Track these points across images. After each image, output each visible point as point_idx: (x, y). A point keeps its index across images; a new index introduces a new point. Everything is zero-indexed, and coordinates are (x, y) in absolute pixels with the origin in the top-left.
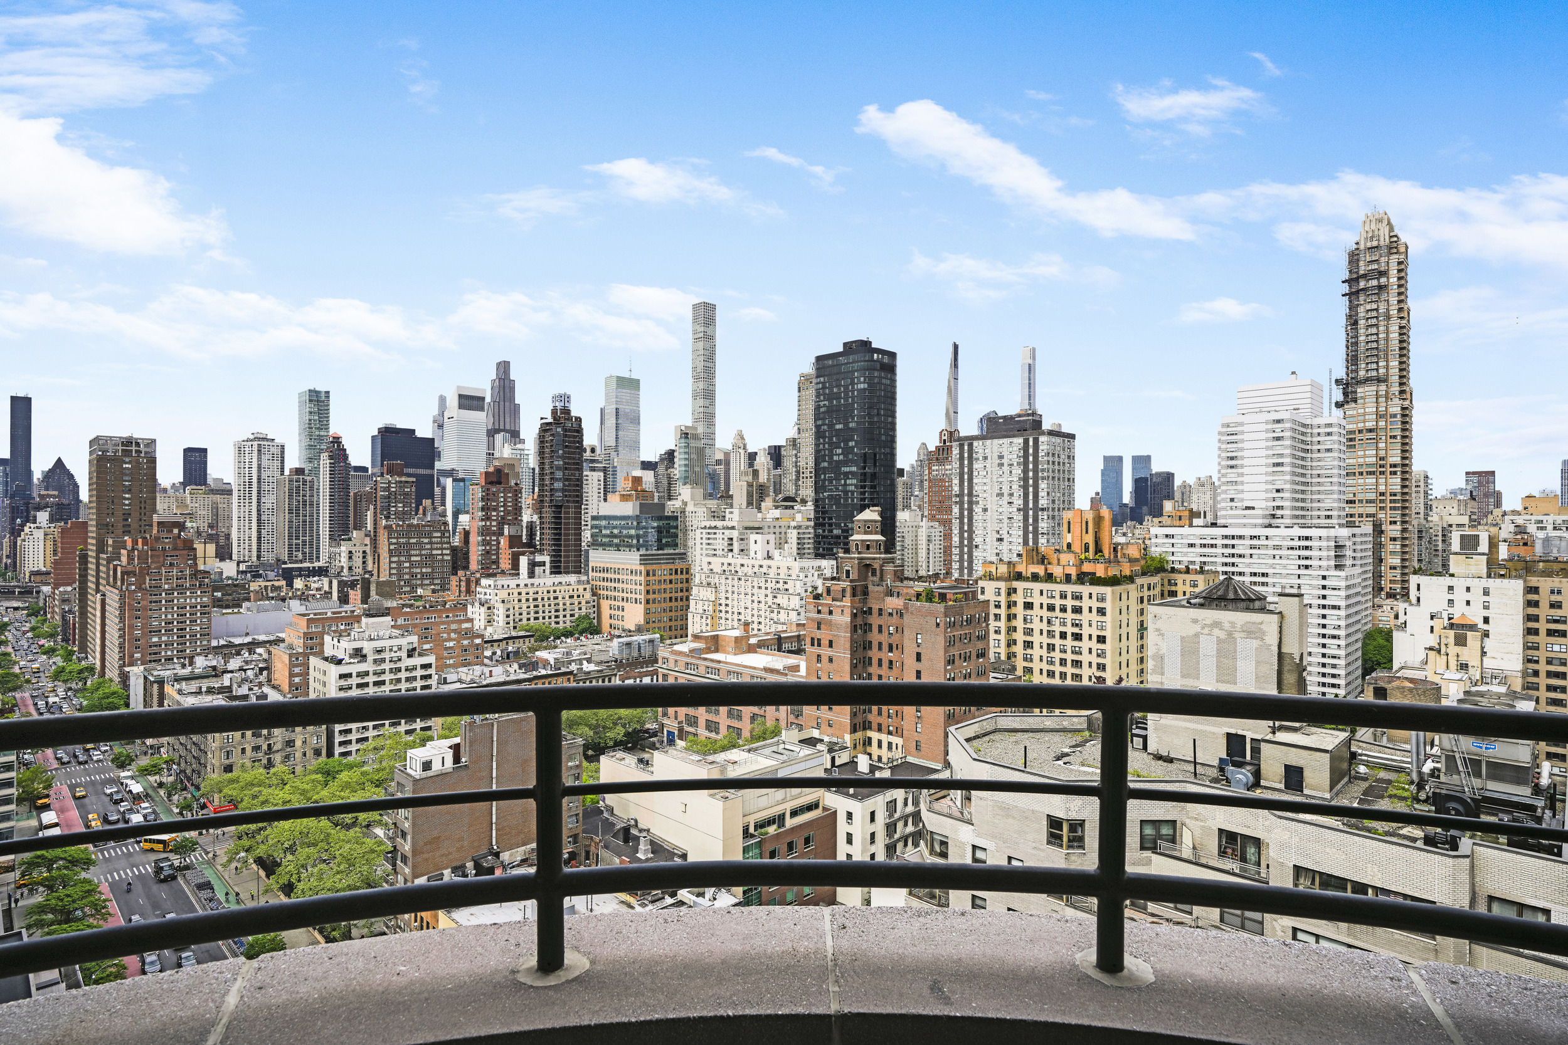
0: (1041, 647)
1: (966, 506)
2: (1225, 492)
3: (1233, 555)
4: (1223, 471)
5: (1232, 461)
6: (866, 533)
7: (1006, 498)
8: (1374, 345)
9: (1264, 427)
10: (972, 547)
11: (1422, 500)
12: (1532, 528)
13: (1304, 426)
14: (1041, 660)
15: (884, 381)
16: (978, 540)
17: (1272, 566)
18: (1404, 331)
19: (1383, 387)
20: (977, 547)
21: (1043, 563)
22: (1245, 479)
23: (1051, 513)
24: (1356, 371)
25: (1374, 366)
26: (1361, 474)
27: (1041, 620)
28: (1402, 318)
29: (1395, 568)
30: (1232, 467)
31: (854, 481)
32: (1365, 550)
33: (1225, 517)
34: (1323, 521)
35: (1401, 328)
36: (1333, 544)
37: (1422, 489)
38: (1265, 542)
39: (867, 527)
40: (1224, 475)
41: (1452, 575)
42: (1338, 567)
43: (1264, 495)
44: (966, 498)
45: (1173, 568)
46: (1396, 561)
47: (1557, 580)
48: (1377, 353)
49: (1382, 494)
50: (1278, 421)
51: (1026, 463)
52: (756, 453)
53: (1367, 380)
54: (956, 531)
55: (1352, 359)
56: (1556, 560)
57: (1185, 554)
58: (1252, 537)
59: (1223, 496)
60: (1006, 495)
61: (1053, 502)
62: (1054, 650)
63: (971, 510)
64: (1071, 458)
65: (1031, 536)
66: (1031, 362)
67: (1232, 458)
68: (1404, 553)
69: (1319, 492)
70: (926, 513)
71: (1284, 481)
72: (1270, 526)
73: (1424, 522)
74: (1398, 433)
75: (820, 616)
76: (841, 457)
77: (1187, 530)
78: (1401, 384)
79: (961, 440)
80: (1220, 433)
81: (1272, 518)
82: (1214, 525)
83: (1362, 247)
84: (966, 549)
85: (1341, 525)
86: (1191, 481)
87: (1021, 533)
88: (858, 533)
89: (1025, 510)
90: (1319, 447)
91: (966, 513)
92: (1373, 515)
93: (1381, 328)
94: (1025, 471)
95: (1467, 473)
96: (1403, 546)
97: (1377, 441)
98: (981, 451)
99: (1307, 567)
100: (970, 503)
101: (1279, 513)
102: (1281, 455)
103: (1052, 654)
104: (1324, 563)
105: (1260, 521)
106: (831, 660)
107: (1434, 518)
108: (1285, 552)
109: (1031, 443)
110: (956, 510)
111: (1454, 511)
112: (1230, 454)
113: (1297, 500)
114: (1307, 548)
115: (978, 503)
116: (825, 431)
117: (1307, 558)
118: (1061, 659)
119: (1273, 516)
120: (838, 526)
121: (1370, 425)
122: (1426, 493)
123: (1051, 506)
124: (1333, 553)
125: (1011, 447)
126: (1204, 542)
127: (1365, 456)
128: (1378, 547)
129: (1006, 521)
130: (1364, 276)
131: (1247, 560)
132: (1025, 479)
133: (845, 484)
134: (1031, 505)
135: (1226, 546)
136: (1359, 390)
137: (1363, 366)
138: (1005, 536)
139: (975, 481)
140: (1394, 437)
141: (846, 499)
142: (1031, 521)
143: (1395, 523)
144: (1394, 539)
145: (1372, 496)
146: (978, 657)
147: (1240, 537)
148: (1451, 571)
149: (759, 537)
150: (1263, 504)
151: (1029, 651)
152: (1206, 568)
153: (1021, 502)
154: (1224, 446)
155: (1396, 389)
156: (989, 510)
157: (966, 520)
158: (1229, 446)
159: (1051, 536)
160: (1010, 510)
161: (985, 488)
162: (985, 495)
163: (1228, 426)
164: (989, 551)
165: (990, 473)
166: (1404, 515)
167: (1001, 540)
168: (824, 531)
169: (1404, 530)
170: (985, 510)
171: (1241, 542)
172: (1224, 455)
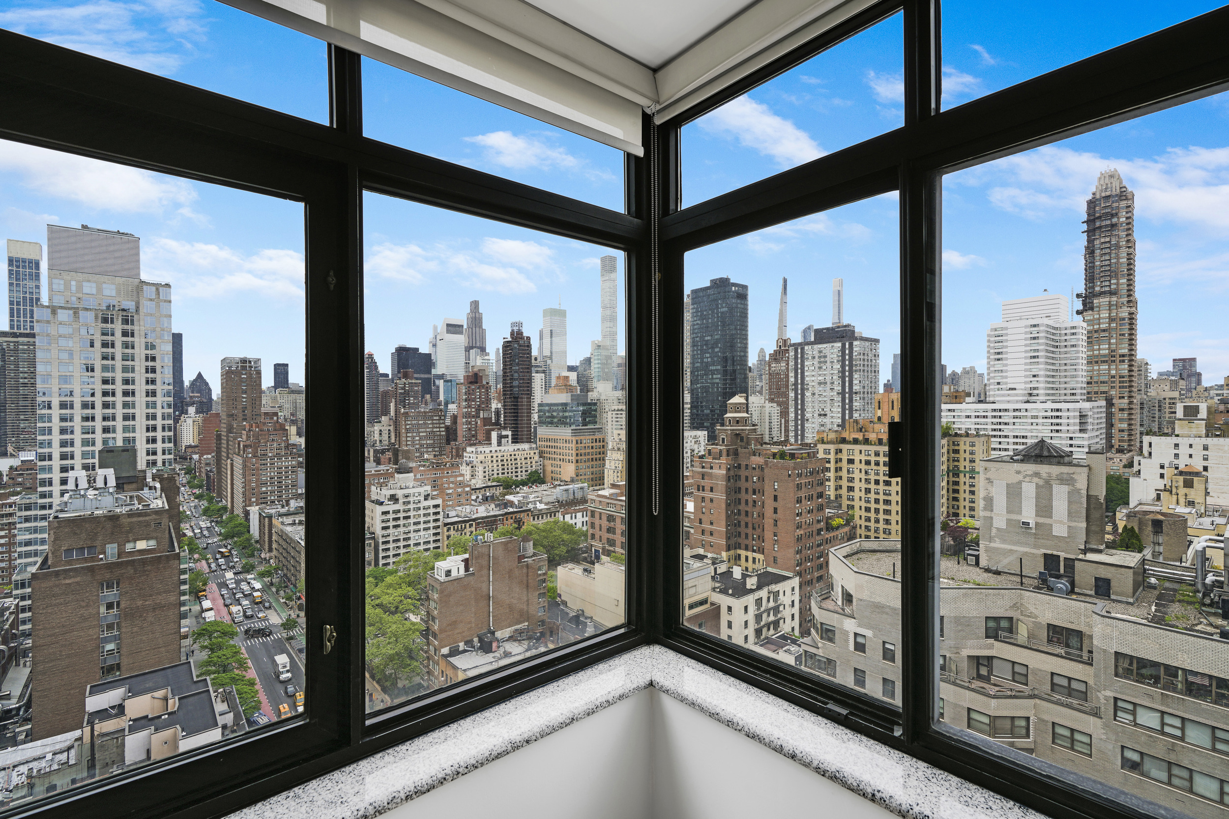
0: (861, 490)
2: (994, 378)
3: (1000, 423)
4: (992, 363)
5: (999, 356)
6: (736, 412)
7: (829, 386)
8: (1107, 268)
9: (1023, 330)
10: (804, 420)
11: (1143, 381)
13: (1054, 328)
14: (861, 499)
15: (739, 306)
16: (808, 415)
17: (1030, 431)
18: (1130, 258)
19: (1114, 298)
20: (807, 420)
21: (861, 431)
22: (1009, 368)
23: (862, 395)
24: (1093, 288)
25: (1107, 283)
27: (861, 472)
28: (1129, 247)
29: (1123, 431)
30: (999, 360)
31: (719, 376)
32: (1101, 418)
33: (994, 396)
34: (1069, 398)
35: (1128, 254)
36: (1078, 414)
37: (1143, 372)
38: (1025, 414)
39: (737, 408)
40: (994, 366)
41: (1177, 435)
42: (1082, 431)
43: (1023, 380)
44: (799, 386)
45: (954, 434)
46: (1124, 426)
48: (1109, 274)
49: (1113, 377)
50: (1035, 326)
51: (843, 360)
53: (1101, 294)
54: (792, 409)
55: (1090, 278)
57: (964, 423)
58: (1015, 410)
59: (992, 381)
60: (828, 383)
61: (864, 387)
62: (870, 492)
63: (803, 395)
64: (876, 356)
65: (847, 412)
66: (840, 289)
67: (999, 353)
69: (1066, 377)
70: (767, 397)
71: (1040, 369)
72: (1028, 402)
73: (1145, 397)
74: (1126, 332)
75: (704, 470)
76: (709, 359)
77: (963, 406)
78: (1128, 296)
79: (796, 346)
80: (989, 336)
81: (1031, 395)
82: (985, 402)
83: (1098, 196)
84: (799, 422)
85: (1084, 400)
87: (840, 410)
88: (730, 412)
89: (843, 393)
90: (1066, 344)
91: (799, 397)
92: (1106, 393)
93: (1113, 256)
94: (843, 366)
95: (1175, 360)
96: (1129, 414)
97: (1110, 337)
98: (810, 353)
99: (1057, 431)
100: (803, 390)
101: (1035, 392)
102: (1038, 350)
103: (869, 496)
104: (1071, 428)
105: (1021, 398)
106: (712, 501)
107: (1152, 393)
108: (1040, 421)
109: (847, 346)
110: (792, 395)
111: (1167, 388)
112: (997, 351)
113: (1049, 382)
114: (1058, 417)
115: (808, 389)
116: (697, 342)
117: (1058, 425)
120: (707, 407)
121: (1104, 326)
122: (1145, 375)
123: (862, 390)
124: (1078, 421)
125: (833, 350)
126: (977, 414)
127: (1100, 349)
128: (1109, 416)
129: (829, 402)
130: (1100, 217)
131: (1011, 427)
132: (843, 371)
133: (713, 378)
135: (995, 417)
136: (1095, 301)
137: (1099, 283)
138: (828, 413)
139: (806, 374)
140: (1123, 335)
141: (713, 389)
142: (847, 401)
143: (1123, 397)
144: (1122, 410)
145: (1106, 378)
146: (818, 498)
147: (1006, 410)
148: (1177, 432)
150: (1023, 386)
151: (851, 494)
152: (981, 433)
153: (840, 388)
154: (992, 345)
155: (1124, 300)
156: (816, 394)
157: (799, 402)
158: (996, 344)
159: (862, 412)
160: (832, 394)
161: (813, 378)
162: (813, 384)
163: (996, 330)
164: (817, 423)
165: (817, 368)
166: (1130, 392)
167: (825, 415)
168: (698, 411)
169: (1131, 403)
170: (814, 394)
171: (1006, 414)
172: (992, 351)
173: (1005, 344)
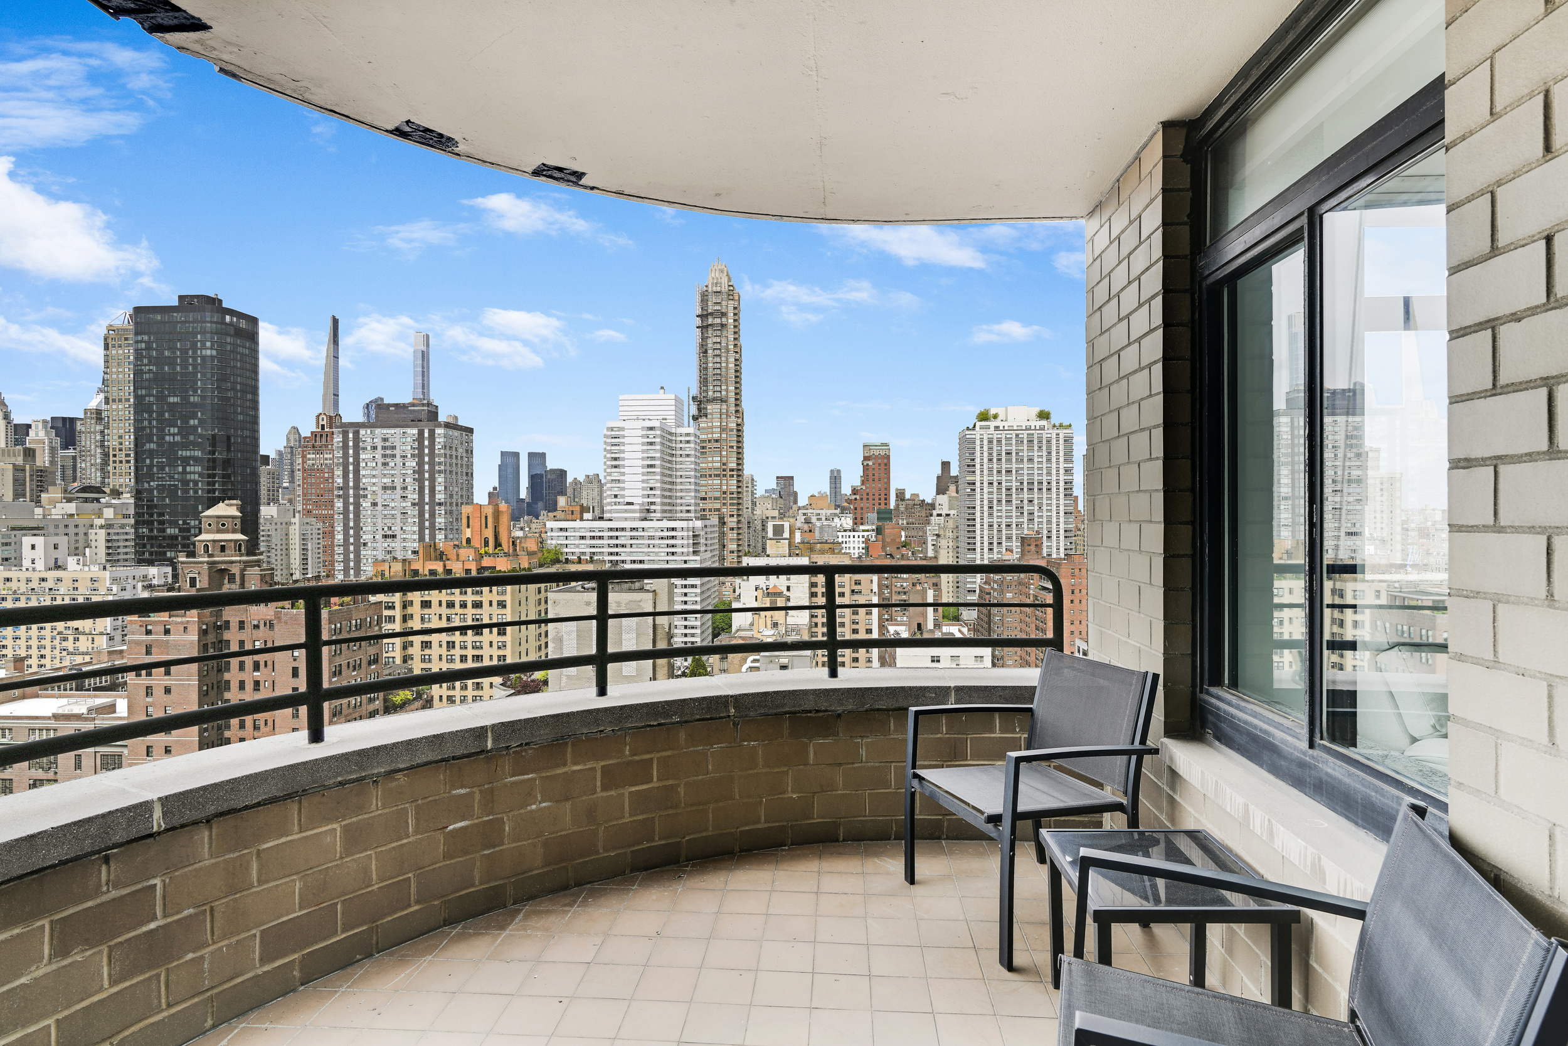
0: (441, 646)
1: (351, 500)
2: (611, 489)
3: (617, 546)
4: (608, 470)
5: (615, 462)
6: (219, 531)
7: (399, 492)
8: (718, 371)
9: (640, 433)
10: (359, 544)
11: (750, 498)
12: (814, 519)
13: (671, 434)
14: (440, 659)
15: (240, 350)
16: (366, 537)
17: (648, 554)
18: (738, 362)
19: (724, 407)
20: (365, 544)
21: (441, 559)
22: (626, 478)
23: (449, 508)
24: (707, 391)
25: (718, 389)
26: (710, 476)
27: (440, 618)
28: (736, 352)
29: (733, 552)
30: (616, 467)
31: (198, 469)
32: (713, 538)
33: (610, 511)
34: (685, 515)
35: (736, 360)
36: (691, 533)
37: (749, 489)
38: (642, 534)
39: (222, 524)
40: (610, 474)
41: (768, 556)
42: (695, 553)
43: (641, 492)
44: (351, 492)
45: (567, 559)
46: (734, 547)
47: (827, 556)
48: (720, 379)
49: (725, 493)
50: (651, 429)
51: (421, 456)
52: (29, 426)
53: (714, 400)
54: (339, 528)
55: (704, 381)
56: (826, 542)
57: (577, 546)
58: (632, 529)
59: (609, 493)
60: (398, 488)
61: (451, 496)
62: (454, 647)
63: (357, 505)
64: (470, 452)
65: (427, 531)
66: (424, 349)
67: (615, 459)
68: (739, 540)
69: (681, 490)
70: (300, 508)
71: (655, 481)
72: (645, 519)
73: (751, 515)
74: (734, 444)
75: (150, 637)
76: (178, 438)
77: (578, 524)
78: (736, 405)
79: (346, 427)
80: (606, 436)
81: (647, 513)
82: (601, 518)
83: (710, 290)
84: (352, 548)
85: (697, 518)
86: (581, 479)
87: (416, 529)
88: (208, 532)
89: (420, 504)
90: (681, 452)
91: (351, 508)
92: (718, 510)
93: (723, 359)
94: (421, 464)
95: (778, 478)
96: (739, 534)
97: (721, 449)
98: (369, 440)
99: (673, 554)
100: (357, 497)
101: (653, 507)
102: (653, 458)
103: (452, 652)
104: (685, 550)
105: (638, 515)
106: (168, 690)
107: (758, 512)
108: (657, 542)
109: (426, 435)
110: (339, 504)
111: (769, 506)
112: (613, 455)
113: (666, 497)
114: (673, 537)
115: (365, 496)
116: (150, 404)
117: (673, 546)
118: (462, 656)
119: (648, 511)
120: (174, 524)
121: (716, 436)
122: (752, 492)
123: (448, 501)
124: (691, 541)
125: (404, 438)
126: (593, 534)
127: (713, 462)
128: (722, 535)
129: (399, 516)
130: (711, 314)
131: (628, 550)
132: (420, 471)
133: (184, 472)
134: (427, 500)
135: (611, 538)
136: (709, 407)
137: (711, 388)
138: (398, 533)
139: (362, 472)
140: (732, 447)
141: (186, 491)
142: (427, 516)
143: (733, 516)
144: (732, 529)
145: (718, 494)
146: (370, 664)
147: (623, 529)
148: (768, 553)
149: (39, 541)
150: (639, 500)
151: (427, 652)
152: (595, 558)
153: (416, 496)
154: (608, 448)
155: (733, 409)
156: (380, 505)
157: (351, 516)
158: (613, 448)
159: (448, 532)
160: (404, 504)
161: (374, 480)
162: (374, 488)
163: (612, 430)
164: (380, 549)
165: (380, 464)
166: (738, 510)
167: (394, 536)
168: (151, 530)
169: (739, 522)
170: (374, 504)
171: (623, 533)
172: (609, 456)
173: (622, 448)
